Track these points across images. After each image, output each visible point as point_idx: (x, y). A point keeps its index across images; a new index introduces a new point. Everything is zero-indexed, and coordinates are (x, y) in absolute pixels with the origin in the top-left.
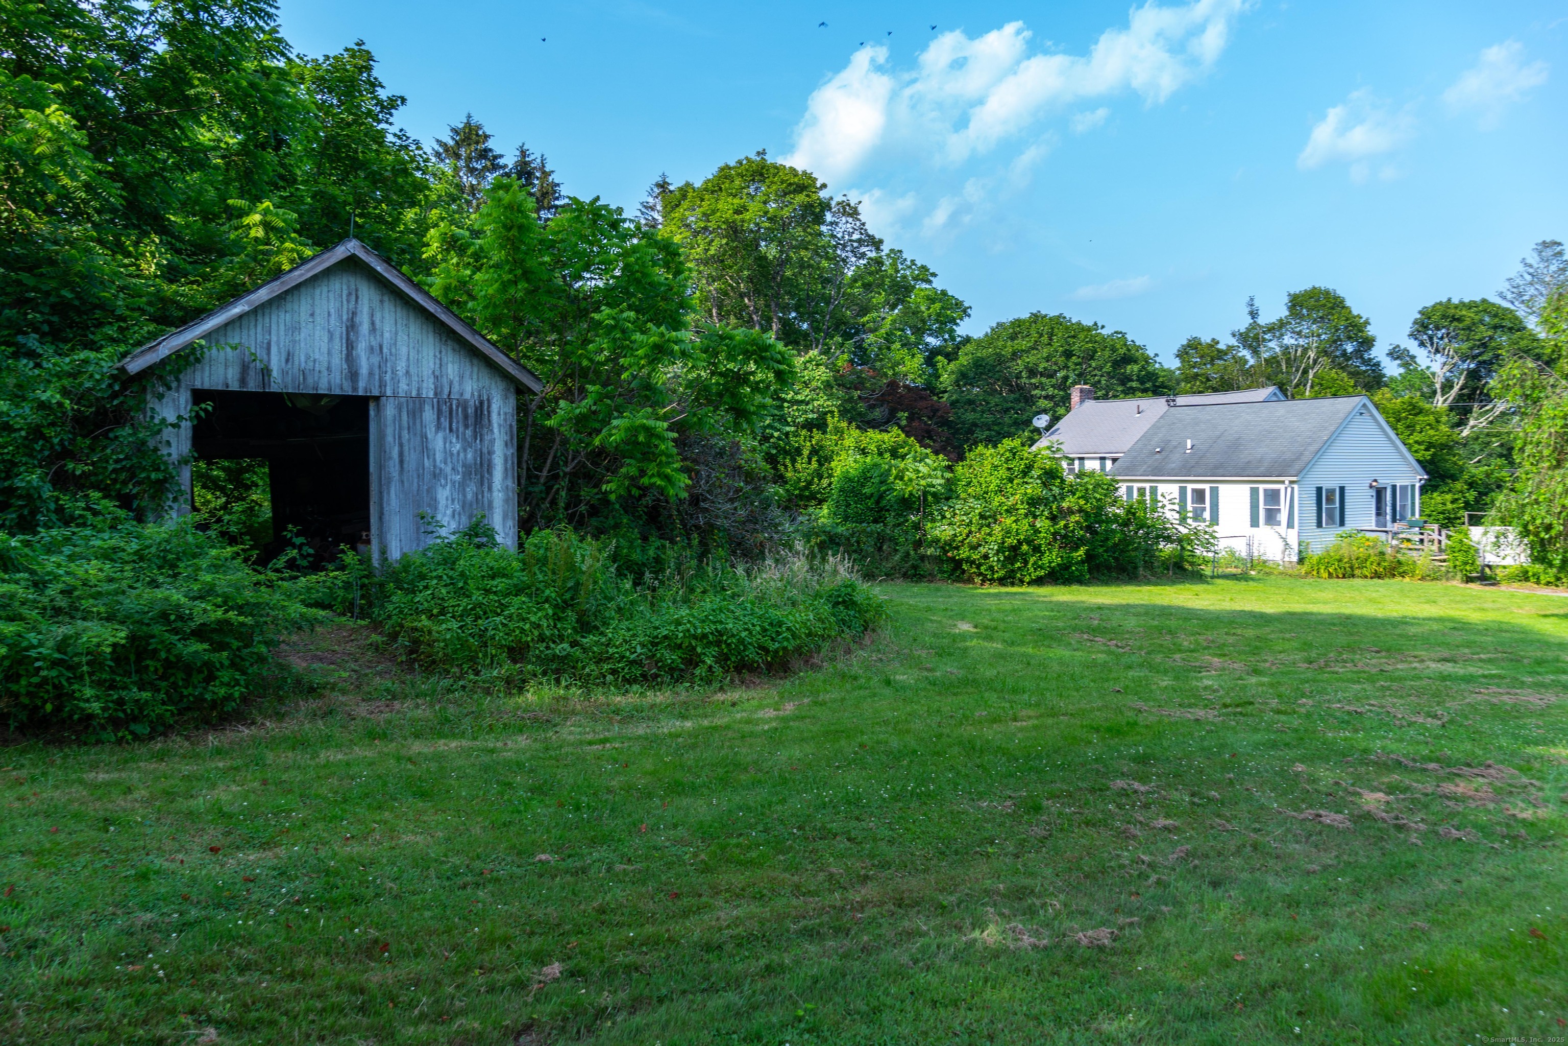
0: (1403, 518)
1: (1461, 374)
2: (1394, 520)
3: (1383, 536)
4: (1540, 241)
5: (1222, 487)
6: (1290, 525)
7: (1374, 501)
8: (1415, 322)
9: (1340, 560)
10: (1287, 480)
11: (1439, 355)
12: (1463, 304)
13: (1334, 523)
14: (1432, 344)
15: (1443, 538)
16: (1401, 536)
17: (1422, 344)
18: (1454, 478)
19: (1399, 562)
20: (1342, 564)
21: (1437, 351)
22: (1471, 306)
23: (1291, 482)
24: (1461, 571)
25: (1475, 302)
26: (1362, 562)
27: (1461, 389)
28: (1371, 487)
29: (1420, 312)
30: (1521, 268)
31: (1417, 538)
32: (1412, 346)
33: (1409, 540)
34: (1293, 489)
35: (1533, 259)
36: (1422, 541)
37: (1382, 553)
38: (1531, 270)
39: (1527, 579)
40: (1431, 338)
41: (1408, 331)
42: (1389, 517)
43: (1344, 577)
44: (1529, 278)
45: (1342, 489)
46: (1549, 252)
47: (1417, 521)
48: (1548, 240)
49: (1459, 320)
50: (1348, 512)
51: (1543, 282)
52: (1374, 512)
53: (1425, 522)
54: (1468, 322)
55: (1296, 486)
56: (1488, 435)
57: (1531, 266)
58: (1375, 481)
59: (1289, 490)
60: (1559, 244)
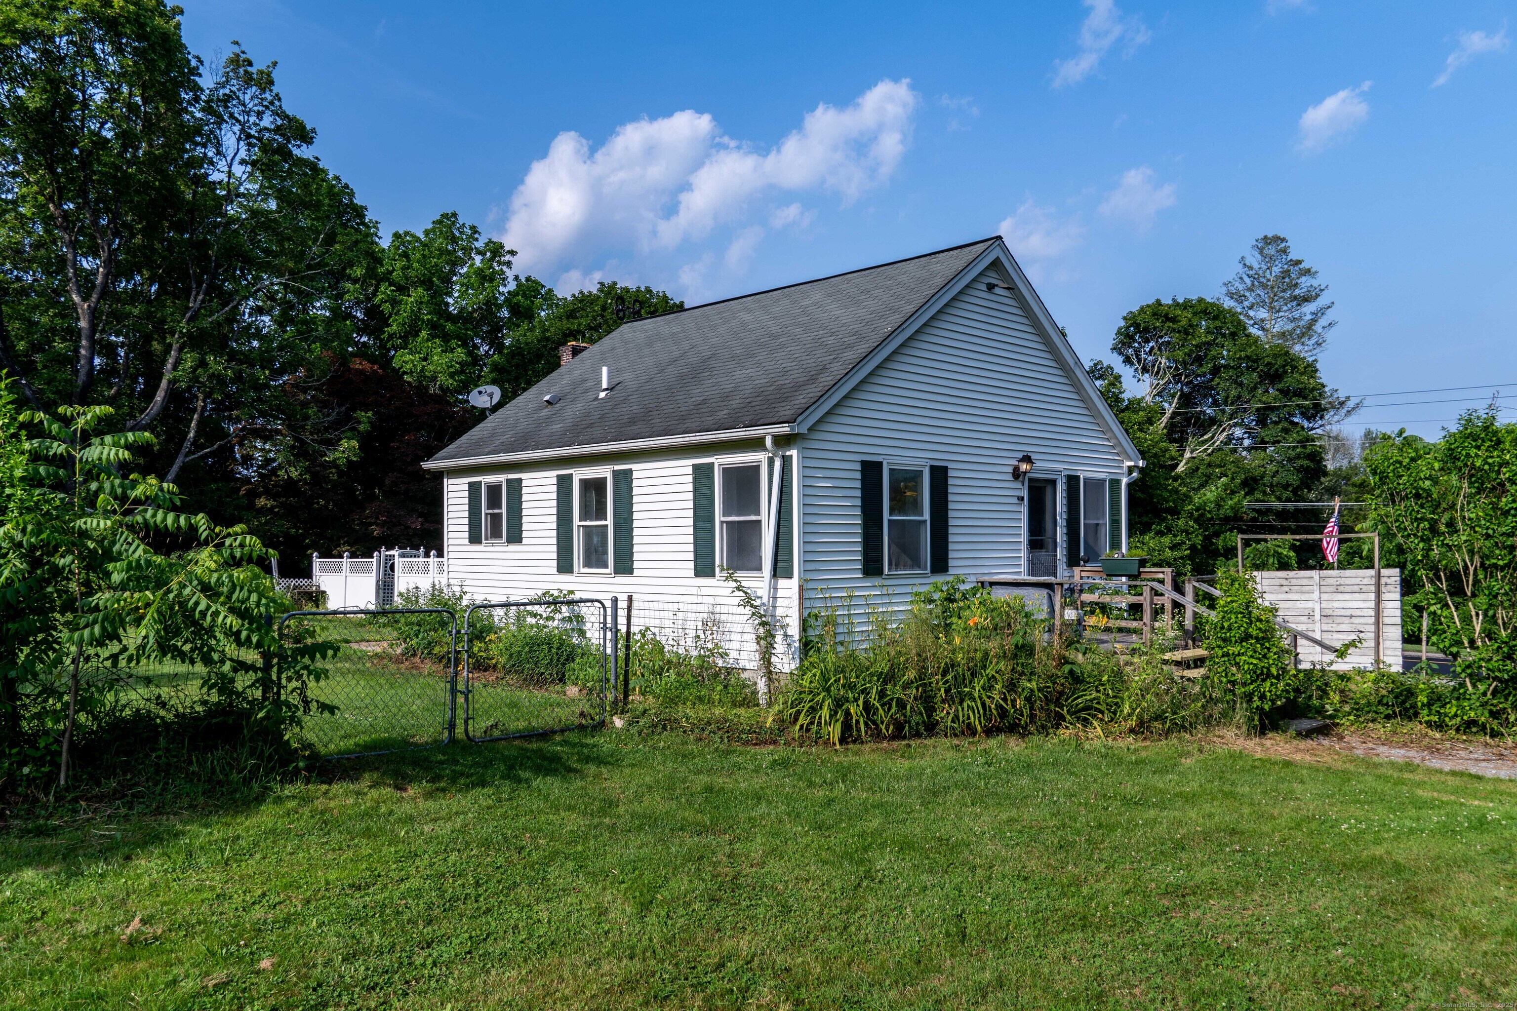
0: (1092, 556)
1: (1173, 396)
2: (1073, 560)
3: (1036, 600)
4: (1261, 236)
5: (641, 471)
6: (781, 569)
7: (1023, 511)
8: (1119, 333)
9: (888, 678)
10: (768, 433)
11: (1147, 375)
12: (1176, 304)
13: (916, 563)
14: (1139, 361)
15: (1188, 600)
16: (1086, 597)
17: (1128, 361)
18: (1175, 512)
19: (1076, 679)
20: (895, 691)
21: (1145, 370)
22: (1187, 305)
23: (782, 441)
24: (1249, 697)
25: (1190, 301)
26: (959, 681)
27: (1172, 418)
28: (1017, 474)
29: (1125, 318)
30: (1240, 268)
31: (1122, 602)
32: (1116, 362)
33: (1104, 609)
34: (786, 462)
35: (1254, 260)
36: (1135, 609)
37: (1026, 649)
38: (1251, 273)
39: (1410, 713)
40: (1137, 353)
41: (1111, 343)
42: (1061, 553)
43: (898, 734)
44: (1248, 281)
45: (940, 475)
46: (1271, 250)
47: (1123, 561)
48: (1270, 236)
49: (1174, 320)
50: (955, 537)
51: (1264, 286)
52: (1023, 537)
53: (1143, 563)
54: (1184, 322)
55: (794, 453)
56: (1209, 465)
57: (1251, 268)
58: (1027, 459)
59: (778, 463)
60: (1283, 240)
